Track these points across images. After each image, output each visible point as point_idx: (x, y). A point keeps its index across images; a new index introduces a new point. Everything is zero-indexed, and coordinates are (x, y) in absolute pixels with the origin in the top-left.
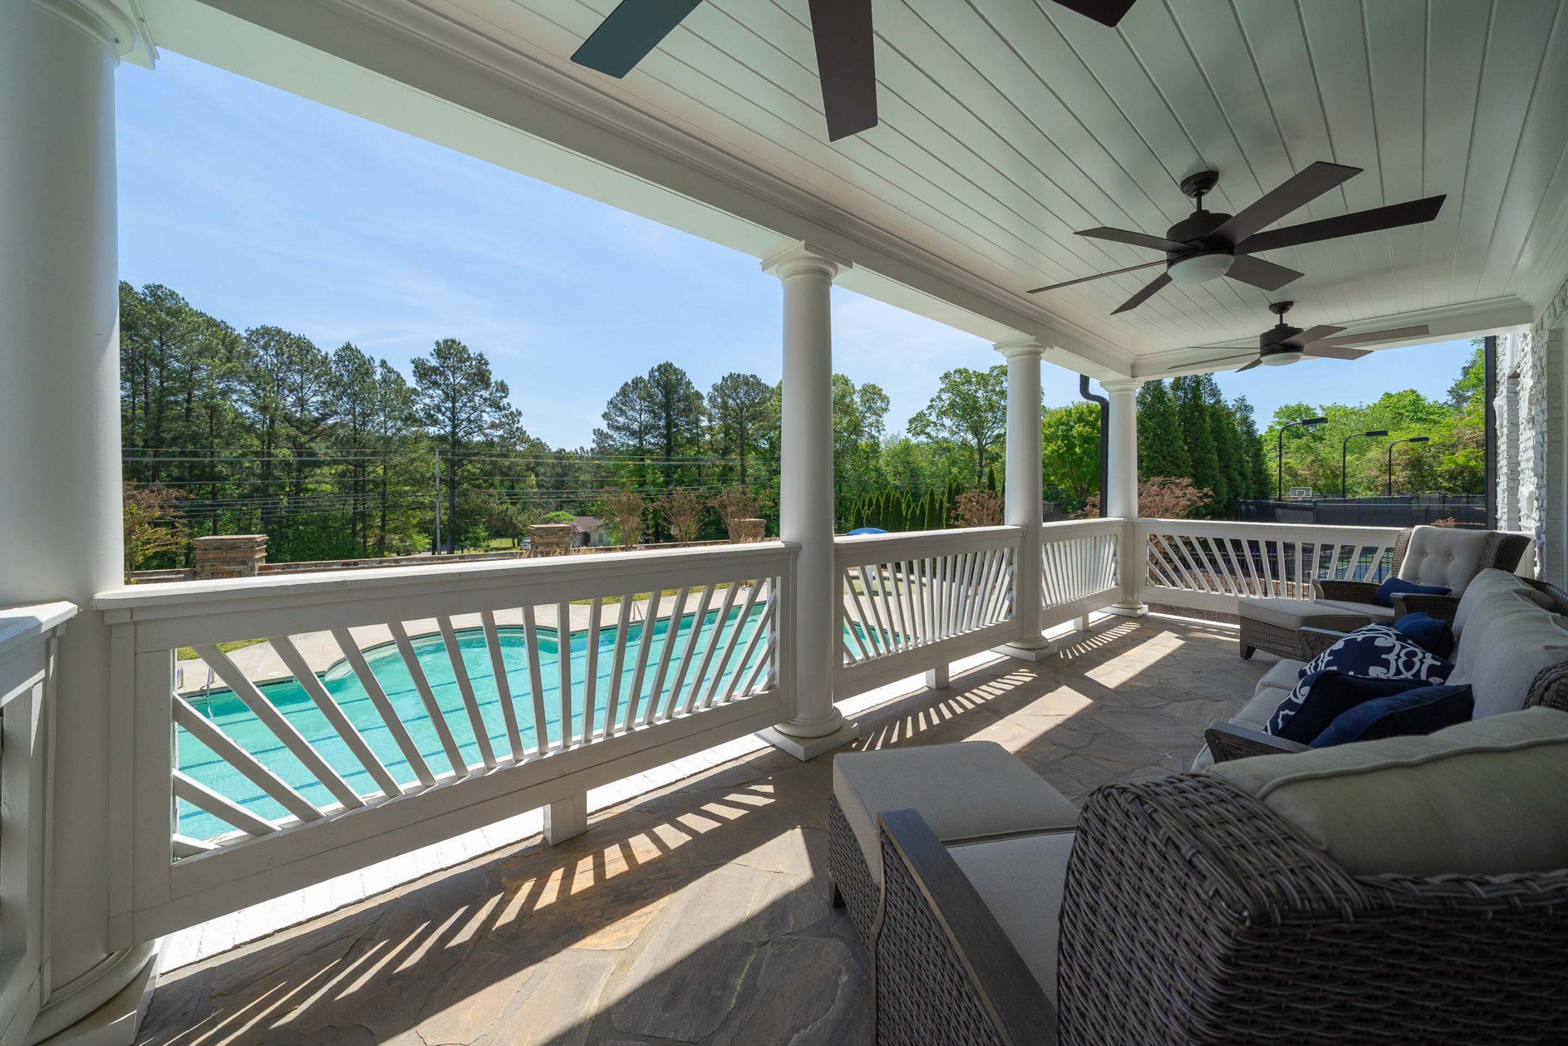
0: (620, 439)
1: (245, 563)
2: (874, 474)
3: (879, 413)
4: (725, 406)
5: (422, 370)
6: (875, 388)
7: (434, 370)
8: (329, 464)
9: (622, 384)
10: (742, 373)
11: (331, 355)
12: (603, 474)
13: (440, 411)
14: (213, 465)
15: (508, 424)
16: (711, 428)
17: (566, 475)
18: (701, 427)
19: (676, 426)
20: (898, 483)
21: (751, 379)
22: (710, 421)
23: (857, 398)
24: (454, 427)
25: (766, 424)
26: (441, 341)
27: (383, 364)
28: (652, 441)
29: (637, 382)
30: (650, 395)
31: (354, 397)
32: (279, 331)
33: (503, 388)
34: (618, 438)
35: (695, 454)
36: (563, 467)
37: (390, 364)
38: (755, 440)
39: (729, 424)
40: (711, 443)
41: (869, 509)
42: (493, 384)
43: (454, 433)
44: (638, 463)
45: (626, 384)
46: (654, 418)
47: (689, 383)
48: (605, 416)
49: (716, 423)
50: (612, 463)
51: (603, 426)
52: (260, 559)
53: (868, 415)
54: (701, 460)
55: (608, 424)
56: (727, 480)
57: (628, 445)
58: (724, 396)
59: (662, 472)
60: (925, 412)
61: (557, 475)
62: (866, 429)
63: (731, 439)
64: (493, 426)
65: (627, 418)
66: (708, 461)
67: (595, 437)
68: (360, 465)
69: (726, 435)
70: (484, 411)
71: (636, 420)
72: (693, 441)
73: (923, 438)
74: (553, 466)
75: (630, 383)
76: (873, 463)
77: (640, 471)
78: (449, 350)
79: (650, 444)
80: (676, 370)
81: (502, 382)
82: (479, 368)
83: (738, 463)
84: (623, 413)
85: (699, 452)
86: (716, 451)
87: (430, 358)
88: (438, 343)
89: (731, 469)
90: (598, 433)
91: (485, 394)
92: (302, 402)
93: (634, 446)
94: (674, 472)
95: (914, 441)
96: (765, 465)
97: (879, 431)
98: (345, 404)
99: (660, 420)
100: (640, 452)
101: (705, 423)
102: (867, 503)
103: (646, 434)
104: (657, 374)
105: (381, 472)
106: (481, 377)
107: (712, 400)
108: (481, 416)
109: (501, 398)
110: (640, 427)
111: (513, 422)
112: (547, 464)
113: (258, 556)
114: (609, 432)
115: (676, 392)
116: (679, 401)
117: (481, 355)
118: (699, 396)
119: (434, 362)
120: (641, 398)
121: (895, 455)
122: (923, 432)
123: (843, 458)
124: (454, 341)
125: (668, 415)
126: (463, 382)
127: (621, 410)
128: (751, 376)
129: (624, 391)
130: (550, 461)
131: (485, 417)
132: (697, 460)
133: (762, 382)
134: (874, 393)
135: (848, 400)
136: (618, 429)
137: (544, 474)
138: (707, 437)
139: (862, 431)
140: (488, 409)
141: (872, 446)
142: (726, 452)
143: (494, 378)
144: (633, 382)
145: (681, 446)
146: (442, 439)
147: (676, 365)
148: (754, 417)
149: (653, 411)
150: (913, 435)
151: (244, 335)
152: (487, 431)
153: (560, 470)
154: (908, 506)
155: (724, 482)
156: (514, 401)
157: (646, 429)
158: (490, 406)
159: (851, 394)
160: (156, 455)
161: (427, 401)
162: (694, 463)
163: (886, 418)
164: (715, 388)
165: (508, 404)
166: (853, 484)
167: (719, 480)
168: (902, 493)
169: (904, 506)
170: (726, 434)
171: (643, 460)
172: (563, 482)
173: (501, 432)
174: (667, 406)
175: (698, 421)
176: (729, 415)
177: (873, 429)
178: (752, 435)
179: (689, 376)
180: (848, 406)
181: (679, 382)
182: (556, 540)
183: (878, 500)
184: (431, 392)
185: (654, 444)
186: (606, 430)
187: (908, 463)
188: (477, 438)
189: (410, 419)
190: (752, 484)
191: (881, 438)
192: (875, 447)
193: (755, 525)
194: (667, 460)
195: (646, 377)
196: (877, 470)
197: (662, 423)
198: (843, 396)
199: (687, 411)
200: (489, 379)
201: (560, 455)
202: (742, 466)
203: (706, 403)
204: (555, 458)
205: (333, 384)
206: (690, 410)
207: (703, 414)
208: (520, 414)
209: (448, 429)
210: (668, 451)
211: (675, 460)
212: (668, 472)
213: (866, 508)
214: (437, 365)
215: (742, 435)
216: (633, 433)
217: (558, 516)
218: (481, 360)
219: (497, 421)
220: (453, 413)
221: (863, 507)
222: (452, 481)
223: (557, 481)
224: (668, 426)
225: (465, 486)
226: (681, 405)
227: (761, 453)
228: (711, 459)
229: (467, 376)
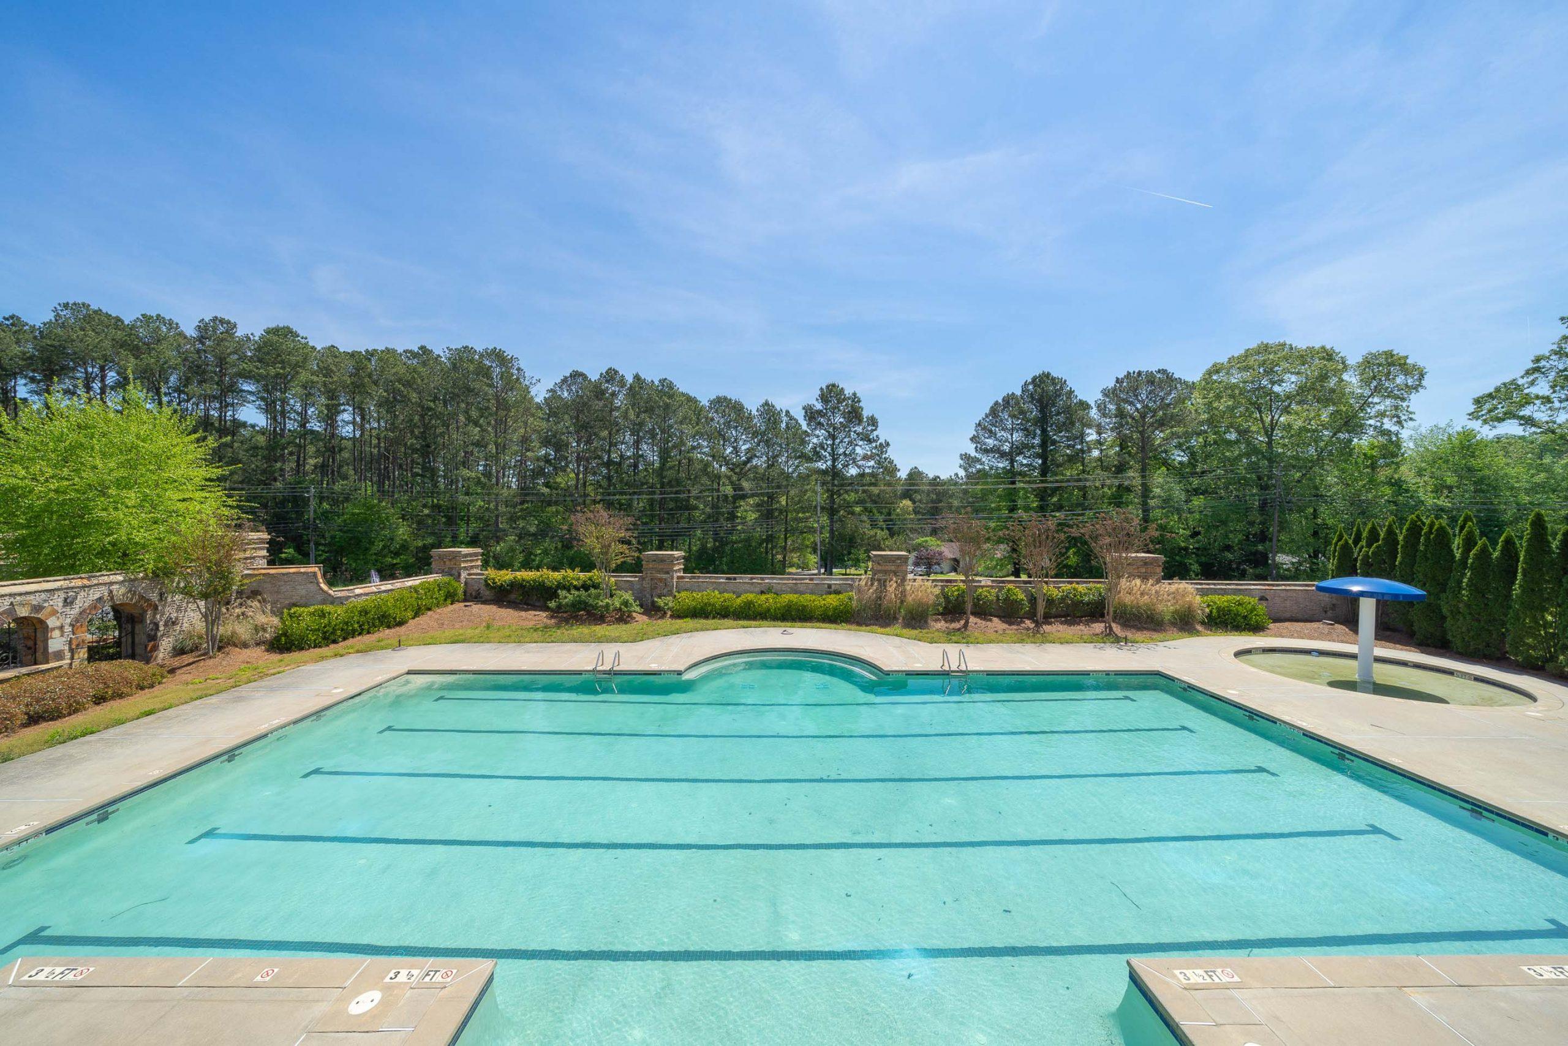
0: (988, 462)
1: (668, 573)
2: (1388, 491)
3: (1399, 396)
4: (1121, 414)
5: (811, 415)
6: (1392, 356)
7: (819, 412)
8: (753, 496)
9: (991, 403)
10: (1144, 369)
11: (754, 412)
12: (971, 500)
13: (823, 448)
14: (688, 500)
15: (878, 455)
16: (1099, 443)
17: (940, 501)
18: (1087, 443)
19: (1054, 442)
20: (1443, 502)
21: (1159, 375)
22: (1099, 433)
23: (1351, 378)
24: (834, 460)
25: (1179, 430)
26: (824, 387)
27: (787, 412)
28: (1025, 462)
29: (1008, 401)
30: (1022, 412)
31: (768, 443)
32: (725, 398)
33: (873, 421)
34: (987, 462)
35: (1078, 475)
36: (938, 494)
37: (792, 413)
38: (1166, 452)
39: (1125, 435)
40: (1100, 459)
41: (1369, 545)
42: (865, 420)
43: (834, 466)
44: (1007, 486)
45: (996, 403)
46: (1027, 436)
47: (1071, 392)
48: (973, 439)
49: (1109, 436)
50: (979, 487)
51: (971, 449)
52: (679, 570)
53: (1376, 400)
54: (1086, 480)
55: (976, 447)
56: (1122, 503)
57: (997, 468)
58: (1119, 402)
59: (1036, 496)
60: (1520, 382)
61: (933, 501)
62: (1371, 422)
63: (1129, 453)
64: (866, 458)
65: (997, 439)
66: (1094, 480)
67: (962, 462)
68: (771, 497)
69: (1122, 449)
70: (857, 445)
71: (1007, 441)
72: (1077, 457)
73: (1512, 428)
74: (928, 493)
75: (1000, 401)
76: (1383, 474)
77: (1011, 496)
78: (831, 394)
79: (1022, 465)
80: (1053, 379)
81: (872, 417)
82: (852, 406)
83: (1137, 482)
84: (992, 434)
85: (1084, 471)
86: (1105, 468)
87: (816, 403)
88: (822, 389)
89: (1128, 489)
90: (966, 457)
91: (859, 429)
92: (736, 450)
93: (1004, 468)
94: (1052, 495)
95: (1486, 432)
96: (1180, 482)
97: (1399, 423)
98: (762, 448)
99: (1034, 438)
100: (1011, 475)
101: (1092, 436)
102: (1365, 534)
103: (1018, 454)
104: (1031, 387)
105: (784, 503)
106: (854, 414)
107: (1101, 408)
108: (854, 449)
109: (872, 431)
110: (1011, 448)
111: (882, 453)
112: (923, 492)
113: (676, 568)
114: (977, 455)
115: (1054, 405)
116: (1058, 414)
117: (854, 394)
118: (1084, 406)
119: (819, 406)
120: (1013, 416)
121: (1437, 460)
122: (1510, 415)
123: (1322, 468)
124: (834, 385)
125: (1044, 431)
126: (842, 420)
127: (991, 431)
128: (1159, 371)
129: (994, 411)
130: (926, 488)
131: (858, 450)
132: (1080, 480)
133: (1176, 376)
134: (1390, 365)
135: (1332, 382)
136: (986, 451)
137: (920, 501)
138: (1096, 453)
139: (1362, 426)
140: (861, 443)
141: (1383, 447)
142: (1121, 469)
143: (866, 414)
144: (1003, 400)
145: (1058, 466)
146: (824, 472)
147: (1054, 374)
148: (1161, 424)
149: (1026, 429)
150: (1485, 422)
151: (707, 404)
152: (860, 463)
153: (934, 497)
154: (1469, 543)
155: (1118, 505)
156: (882, 434)
157: (1019, 449)
158: (862, 439)
159: (1337, 372)
160: (661, 493)
161: (815, 440)
162: (1076, 484)
163: (1416, 402)
164: (1106, 393)
165: (877, 436)
166: (1339, 505)
167: (1110, 504)
168: (1453, 520)
169: (1457, 543)
170: (1122, 447)
171: (1013, 483)
172: (937, 508)
173: (872, 463)
174: (1043, 421)
175: (1082, 436)
176: (1127, 423)
177: (1386, 420)
178: (1160, 445)
179: (1071, 384)
180: (1333, 391)
181: (1058, 394)
182: (893, 568)
183: (1390, 532)
184: (817, 432)
185: (1027, 465)
186: (973, 454)
187: (1470, 470)
188: (853, 471)
189: (803, 456)
190: (1159, 507)
191: (1405, 434)
192: (1391, 449)
193: (1145, 563)
194: (1042, 482)
195: (1018, 392)
196: (1397, 485)
197: (1037, 441)
198: (1323, 377)
199: (1068, 425)
200: (861, 415)
201: (935, 482)
202: (1144, 485)
203: (1094, 413)
204: (930, 484)
205: (755, 434)
206: (1073, 424)
207: (1090, 426)
208: (888, 444)
209: (829, 463)
210: (1044, 472)
211: (1051, 482)
212: (1043, 495)
213: (1364, 543)
214: (821, 408)
215: (1143, 447)
216: (1003, 455)
217: (927, 541)
218: (855, 398)
219: (869, 453)
220: (833, 449)
221: (1356, 542)
222: (832, 508)
223: (932, 508)
224: (1044, 444)
225: (842, 512)
226: (1062, 418)
227: (1174, 468)
228: (1101, 482)
229: (843, 415)
